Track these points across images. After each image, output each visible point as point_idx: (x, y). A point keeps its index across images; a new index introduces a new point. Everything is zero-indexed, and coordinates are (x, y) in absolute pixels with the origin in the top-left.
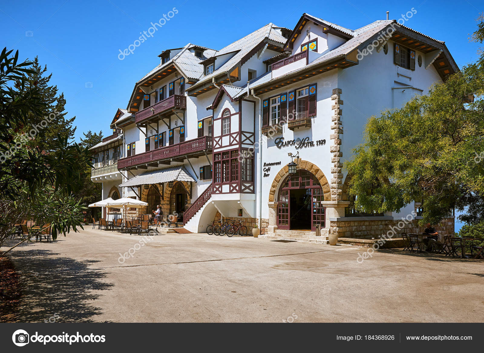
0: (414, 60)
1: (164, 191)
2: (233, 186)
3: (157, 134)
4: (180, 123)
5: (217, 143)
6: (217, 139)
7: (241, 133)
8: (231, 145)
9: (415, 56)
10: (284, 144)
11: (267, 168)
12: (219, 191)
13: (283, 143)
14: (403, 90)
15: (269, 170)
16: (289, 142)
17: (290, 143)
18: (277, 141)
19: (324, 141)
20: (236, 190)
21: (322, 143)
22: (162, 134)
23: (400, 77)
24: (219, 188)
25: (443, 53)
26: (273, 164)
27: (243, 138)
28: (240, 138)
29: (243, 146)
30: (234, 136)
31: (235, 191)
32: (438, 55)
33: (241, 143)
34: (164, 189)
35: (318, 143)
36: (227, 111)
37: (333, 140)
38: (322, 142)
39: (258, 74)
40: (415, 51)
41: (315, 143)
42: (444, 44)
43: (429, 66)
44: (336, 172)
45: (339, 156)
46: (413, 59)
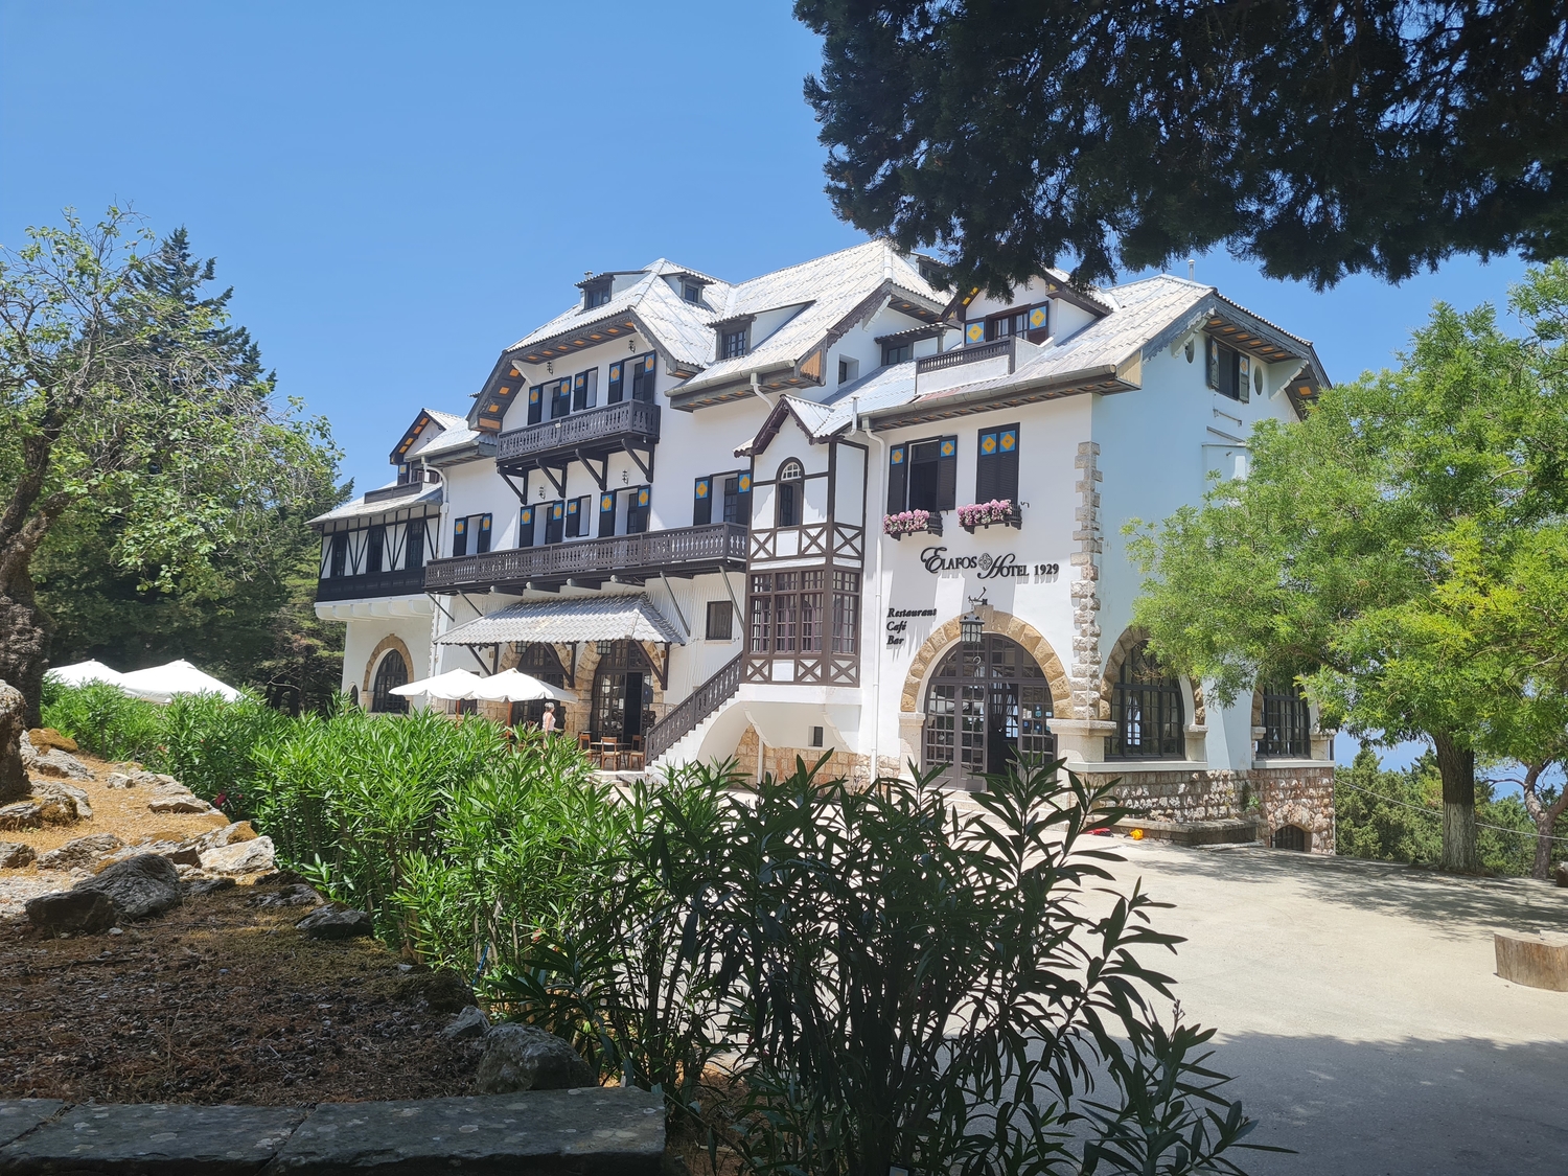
0: (1247, 377)
1: (577, 663)
2: (804, 666)
3: (559, 498)
4: (639, 478)
5: (762, 546)
6: (762, 537)
7: (832, 527)
8: (802, 555)
9: (1250, 367)
10: (947, 566)
11: (898, 621)
12: (763, 675)
13: (943, 561)
14: (1228, 450)
15: (901, 627)
16: (960, 562)
17: (962, 563)
18: (926, 556)
19: (1056, 567)
20: (815, 676)
21: (1049, 572)
22: (578, 501)
23: (1220, 418)
24: (763, 666)
25: (1309, 366)
26: (915, 614)
27: (838, 541)
28: (830, 541)
29: (837, 562)
30: (814, 532)
31: (809, 678)
32: (1299, 372)
33: (830, 552)
34: (578, 658)
35: (1040, 571)
36: (793, 464)
37: (1079, 568)
38: (1050, 570)
39: (862, 372)
40: (1248, 358)
41: (1030, 570)
42: (1310, 347)
43: (1278, 393)
44: (1085, 649)
45: (1092, 609)
46: (1244, 375)
